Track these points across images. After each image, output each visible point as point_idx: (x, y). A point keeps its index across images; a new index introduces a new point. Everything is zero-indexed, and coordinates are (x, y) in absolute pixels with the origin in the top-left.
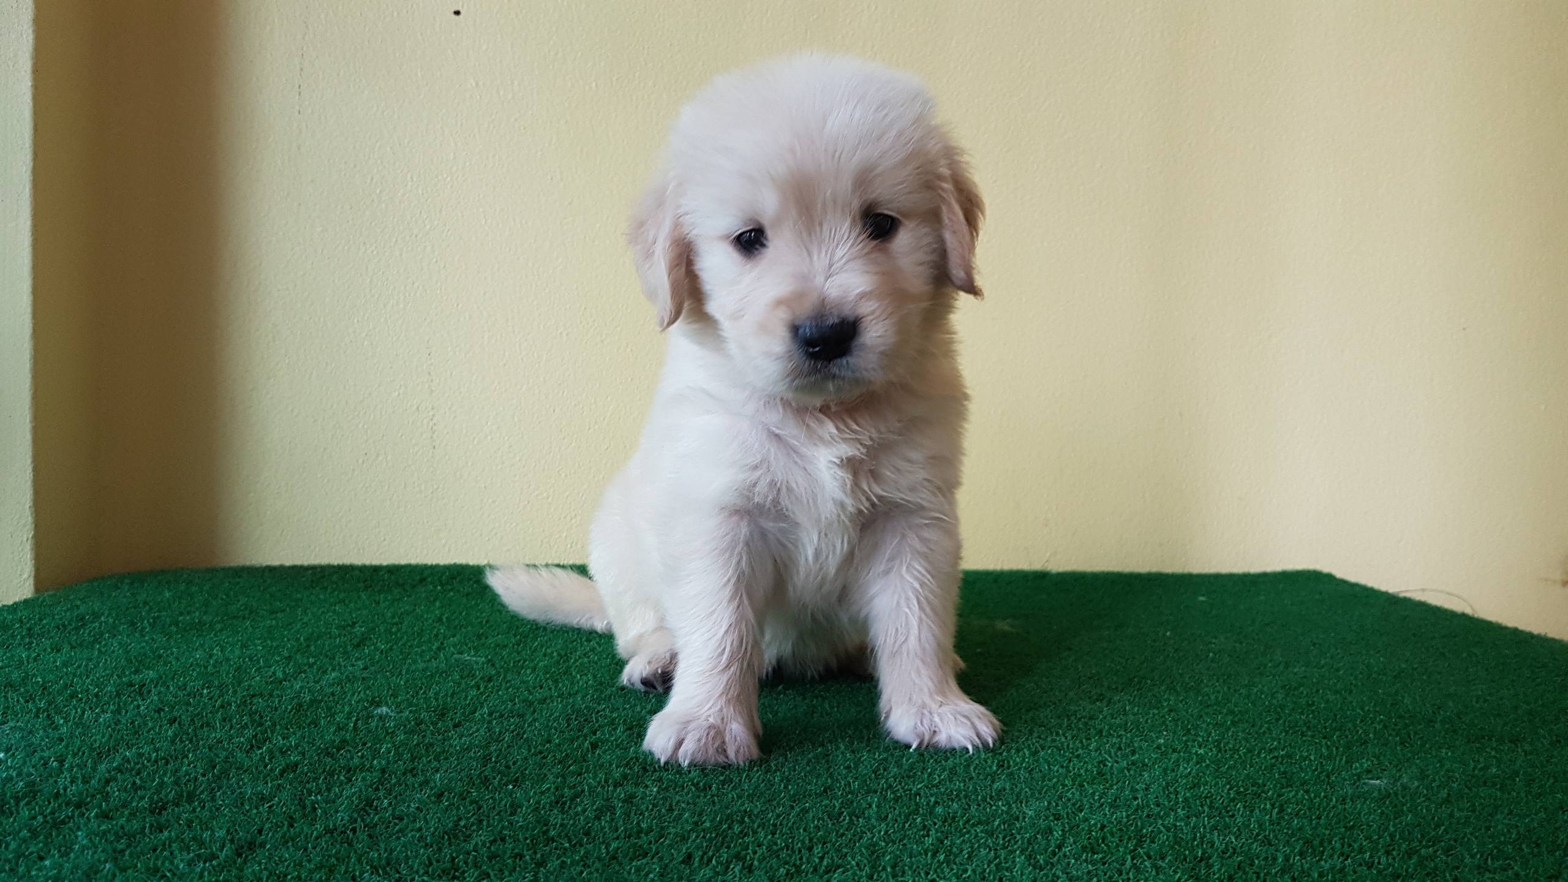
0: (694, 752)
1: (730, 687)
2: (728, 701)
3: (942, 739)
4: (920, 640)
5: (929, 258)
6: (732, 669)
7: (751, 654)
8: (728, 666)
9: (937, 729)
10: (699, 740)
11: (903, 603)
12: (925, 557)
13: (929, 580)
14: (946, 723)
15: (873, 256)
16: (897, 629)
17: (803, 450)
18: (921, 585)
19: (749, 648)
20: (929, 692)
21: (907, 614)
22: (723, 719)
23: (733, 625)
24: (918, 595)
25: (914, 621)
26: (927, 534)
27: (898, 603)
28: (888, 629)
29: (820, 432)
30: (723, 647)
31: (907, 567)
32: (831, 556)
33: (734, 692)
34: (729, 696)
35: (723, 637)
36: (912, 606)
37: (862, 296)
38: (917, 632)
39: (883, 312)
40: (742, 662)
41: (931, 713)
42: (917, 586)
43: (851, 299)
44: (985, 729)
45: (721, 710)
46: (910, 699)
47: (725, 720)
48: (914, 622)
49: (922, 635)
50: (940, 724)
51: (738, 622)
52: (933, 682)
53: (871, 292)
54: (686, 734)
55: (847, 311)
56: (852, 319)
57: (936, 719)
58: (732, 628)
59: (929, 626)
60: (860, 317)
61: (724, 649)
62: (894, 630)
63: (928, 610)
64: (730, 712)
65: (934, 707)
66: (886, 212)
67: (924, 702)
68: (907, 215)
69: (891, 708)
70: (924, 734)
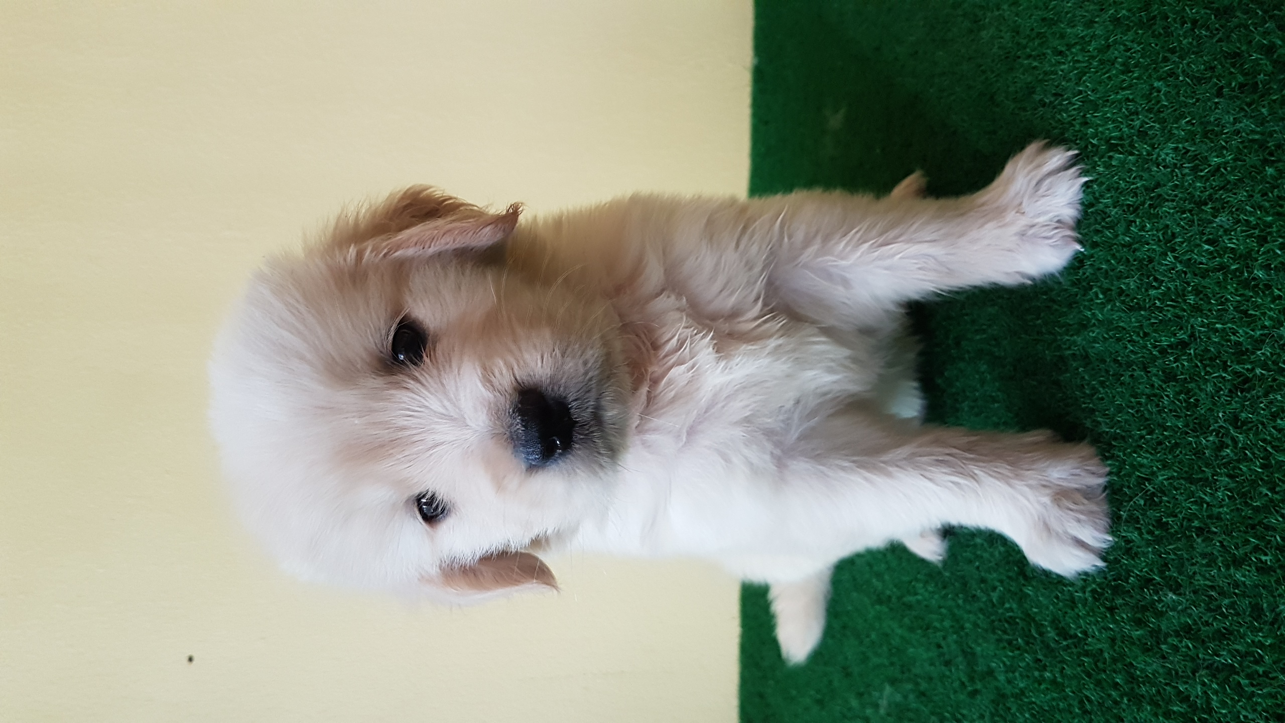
0: (1096, 529)
1: (999, 473)
2: (1018, 476)
3: (1069, 213)
4: (935, 241)
5: (452, 274)
6: (976, 472)
7: (955, 447)
8: (973, 477)
9: (1056, 219)
10: (1079, 521)
11: (888, 262)
12: (827, 239)
13: (857, 232)
14: (1048, 208)
15: (441, 359)
16: (920, 269)
17: (703, 402)
18: (865, 242)
19: (947, 451)
20: (1000, 227)
21: (901, 258)
22: (1044, 486)
23: (922, 473)
24: (876, 245)
25: (911, 249)
26: (799, 236)
27: (886, 269)
28: (918, 279)
29: (682, 382)
30: (951, 484)
31: (842, 259)
32: (831, 356)
33: (1005, 469)
34: (1010, 474)
35: (937, 485)
36: (892, 252)
37: (487, 379)
38: (926, 245)
39: (511, 352)
40: (967, 459)
41: (1033, 226)
42: (866, 245)
43: (491, 396)
44: (1055, 159)
45: (1030, 487)
46: (1010, 251)
47: (1044, 483)
48: (915, 249)
49: (928, 239)
50: (1051, 215)
51: (917, 467)
52: (986, 223)
53: (484, 368)
54: (1066, 532)
55: (505, 403)
56: (516, 397)
57: (1042, 220)
58: (927, 474)
59: (915, 231)
60: (515, 384)
61: (953, 482)
62: (921, 272)
63: (895, 232)
64: (1033, 476)
65: (1023, 221)
66: (391, 338)
67: (1016, 234)
68: (397, 307)
69: (1017, 272)
70: (1064, 237)
